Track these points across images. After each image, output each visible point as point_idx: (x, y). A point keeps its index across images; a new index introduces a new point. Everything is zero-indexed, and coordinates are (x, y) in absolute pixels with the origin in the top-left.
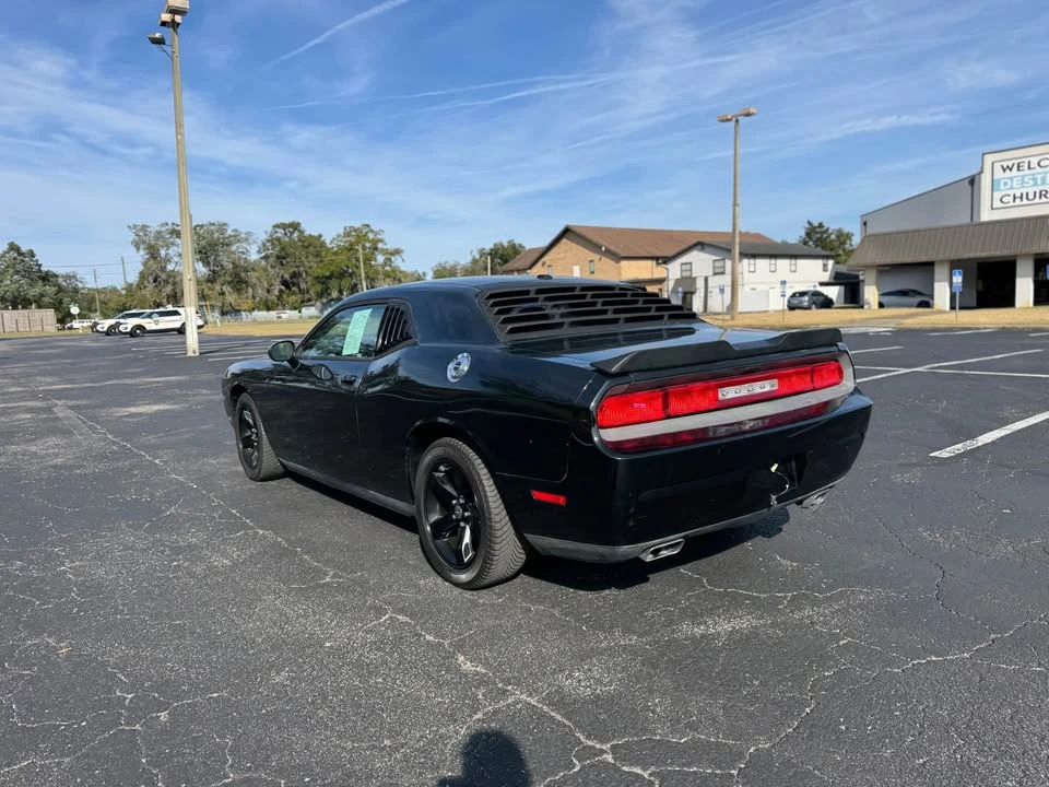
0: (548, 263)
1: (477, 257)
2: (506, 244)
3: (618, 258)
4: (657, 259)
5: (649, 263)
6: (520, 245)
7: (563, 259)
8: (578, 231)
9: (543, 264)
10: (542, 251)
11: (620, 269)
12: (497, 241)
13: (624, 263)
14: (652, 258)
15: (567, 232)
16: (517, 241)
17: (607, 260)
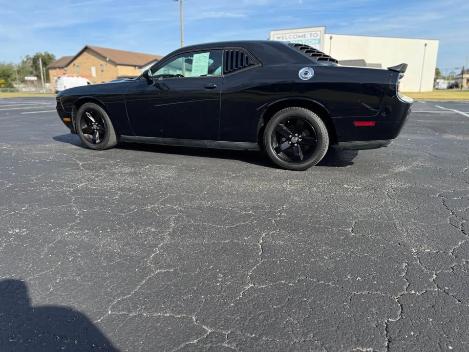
0: (76, 65)
1: (25, 60)
2: (43, 54)
3: (116, 64)
4: (135, 66)
5: (132, 68)
6: (52, 55)
7: (85, 63)
8: (93, 49)
9: (74, 65)
10: (72, 58)
11: (117, 70)
12: (38, 52)
13: (119, 67)
14: (132, 66)
15: (86, 49)
16: (50, 53)
17: (110, 65)
